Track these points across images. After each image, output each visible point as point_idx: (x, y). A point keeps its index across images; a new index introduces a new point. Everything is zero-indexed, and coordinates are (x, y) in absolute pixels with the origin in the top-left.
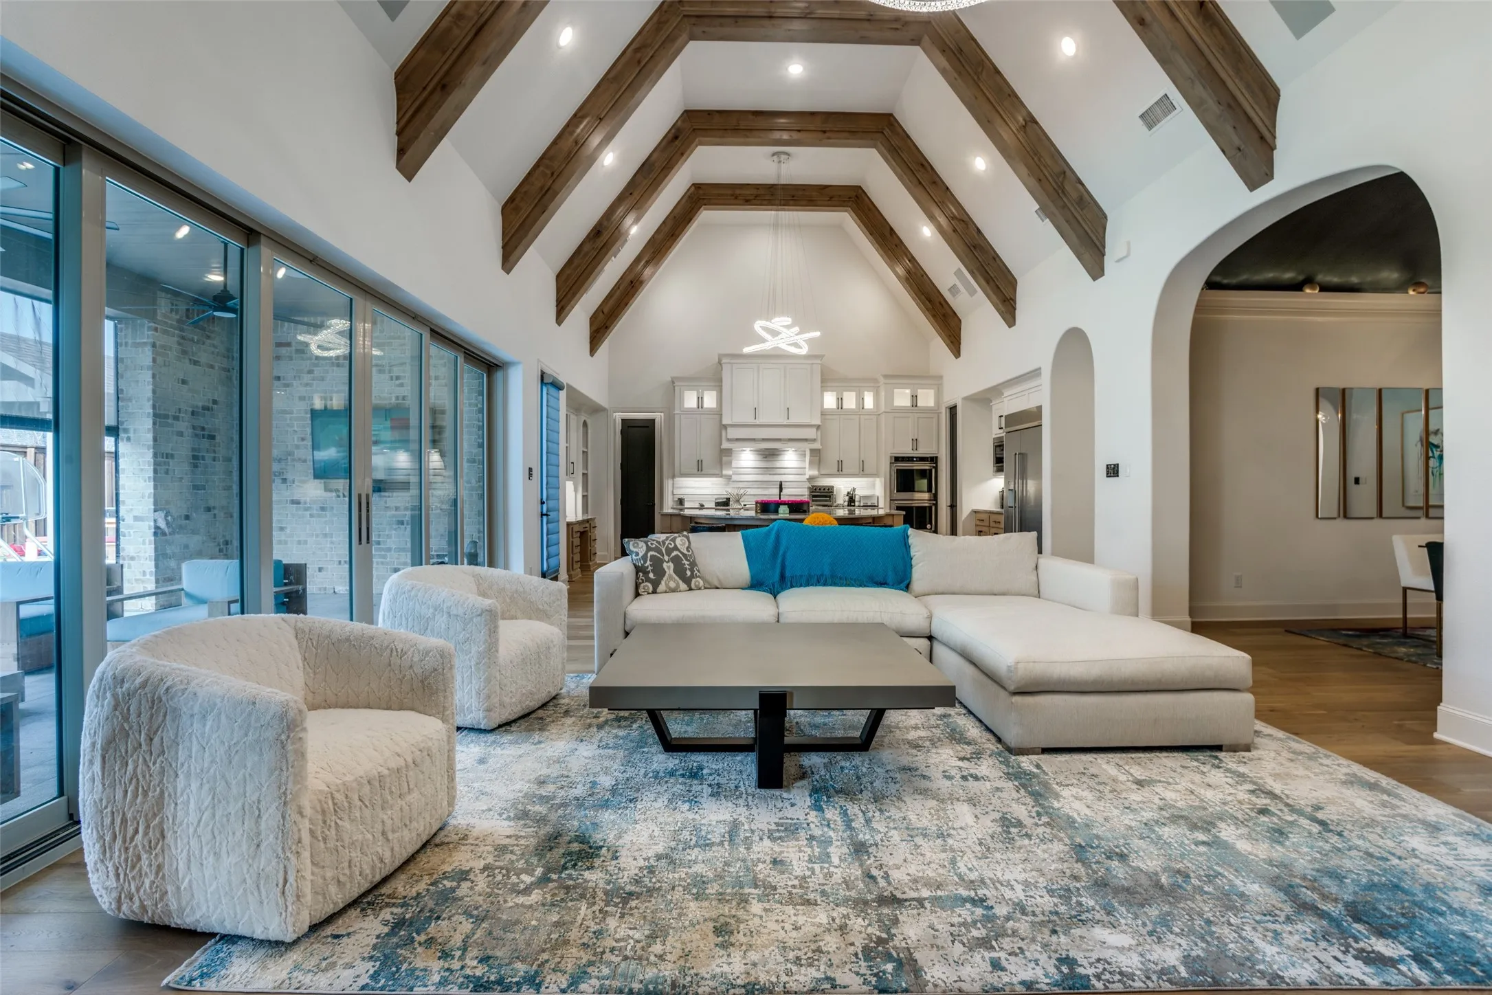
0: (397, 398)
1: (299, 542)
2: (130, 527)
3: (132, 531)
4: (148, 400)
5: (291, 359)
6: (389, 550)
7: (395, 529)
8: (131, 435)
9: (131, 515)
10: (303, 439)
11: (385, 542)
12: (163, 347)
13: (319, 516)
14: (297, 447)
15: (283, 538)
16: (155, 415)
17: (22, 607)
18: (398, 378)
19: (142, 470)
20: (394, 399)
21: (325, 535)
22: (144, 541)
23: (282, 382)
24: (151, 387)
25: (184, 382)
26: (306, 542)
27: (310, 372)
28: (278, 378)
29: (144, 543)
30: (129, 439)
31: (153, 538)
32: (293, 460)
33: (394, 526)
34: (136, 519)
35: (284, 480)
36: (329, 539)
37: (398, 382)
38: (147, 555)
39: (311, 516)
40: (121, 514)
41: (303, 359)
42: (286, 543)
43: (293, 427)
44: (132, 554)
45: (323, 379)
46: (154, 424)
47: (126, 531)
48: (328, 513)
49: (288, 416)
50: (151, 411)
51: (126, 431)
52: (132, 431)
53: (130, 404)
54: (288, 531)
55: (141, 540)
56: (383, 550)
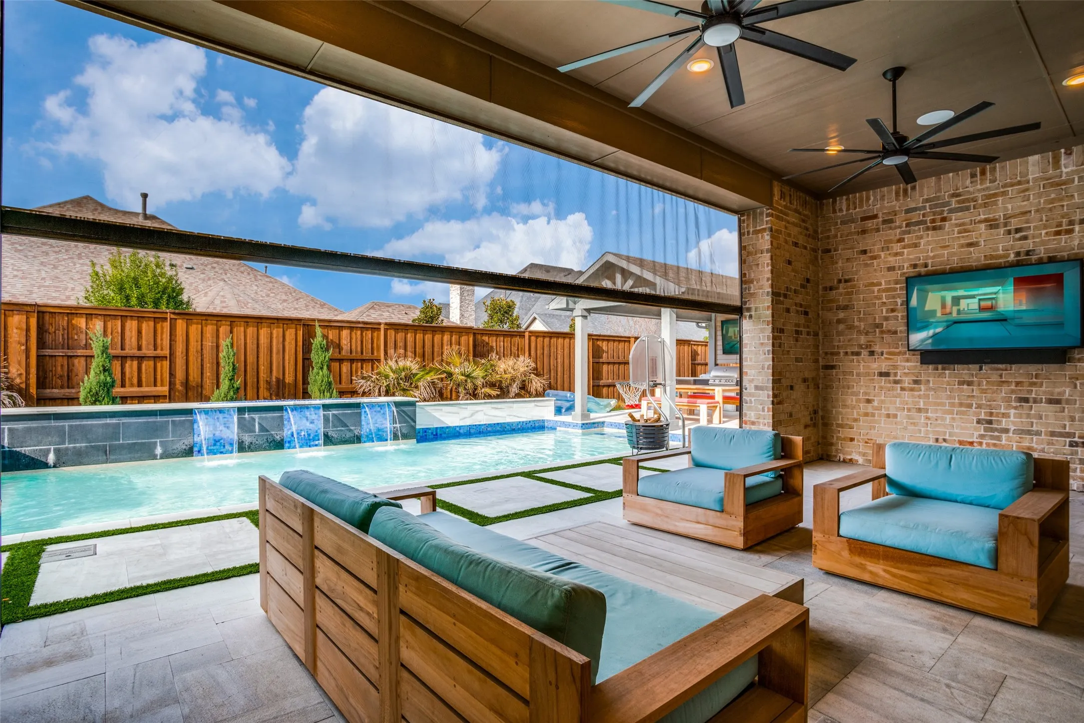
0: (1018, 254)
1: (888, 416)
2: (751, 395)
3: (753, 399)
4: (768, 280)
5: (878, 230)
6: (1006, 431)
7: (1016, 408)
8: (753, 313)
9: (753, 385)
10: (893, 310)
11: (999, 422)
12: (777, 231)
13: (912, 390)
14: (887, 319)
15: (870, 410)
16: (773, 293)
17: (747, 479)
18: (1018, 230)
19: (762, 344)
20: (1012, 256)
21: (919, 410)
22: (763, 408)
23: (869, 254)
24: (770, 268)
25: (790, 263)
26: (895, 416)
27: (900, 240)
28: (864, 252)
29: (763, 410)
30: (751, 317)
31: (771, 406)
32: (882, 332)
33: (1014, 404)
34: (757, 388)
35: (872, 353)
36: (923, 415)
37: (1018, 236)
38: (766, 421)
39: (903, 389)
40: (745, 383)
41: (891, 228)
42: (873, 415)
43: (881, 298)
44: (753, 419)
45: (916, 245)
46: (772, 301)
47: (748, 399)
48: (923, 387)
49: (876, 289)
50: (770, 290)
51: (749, 310)
52: (753, 309)
53: (752, 285)
54: (876, 404)
55: (761, 407)
56: (996, 430)
